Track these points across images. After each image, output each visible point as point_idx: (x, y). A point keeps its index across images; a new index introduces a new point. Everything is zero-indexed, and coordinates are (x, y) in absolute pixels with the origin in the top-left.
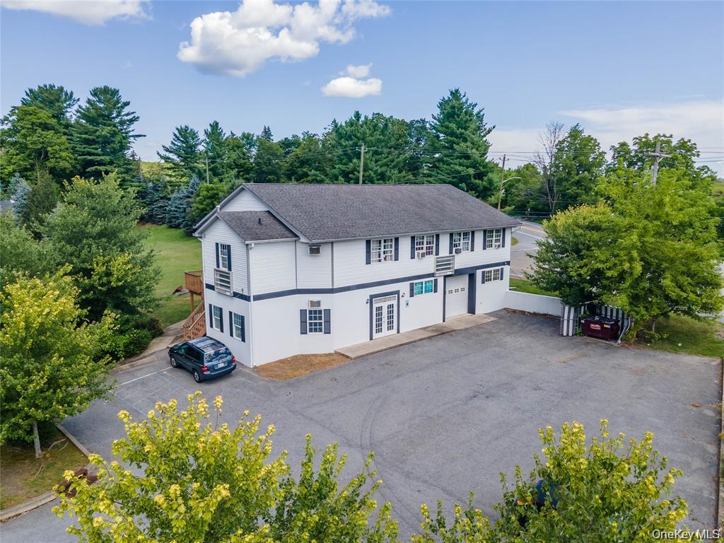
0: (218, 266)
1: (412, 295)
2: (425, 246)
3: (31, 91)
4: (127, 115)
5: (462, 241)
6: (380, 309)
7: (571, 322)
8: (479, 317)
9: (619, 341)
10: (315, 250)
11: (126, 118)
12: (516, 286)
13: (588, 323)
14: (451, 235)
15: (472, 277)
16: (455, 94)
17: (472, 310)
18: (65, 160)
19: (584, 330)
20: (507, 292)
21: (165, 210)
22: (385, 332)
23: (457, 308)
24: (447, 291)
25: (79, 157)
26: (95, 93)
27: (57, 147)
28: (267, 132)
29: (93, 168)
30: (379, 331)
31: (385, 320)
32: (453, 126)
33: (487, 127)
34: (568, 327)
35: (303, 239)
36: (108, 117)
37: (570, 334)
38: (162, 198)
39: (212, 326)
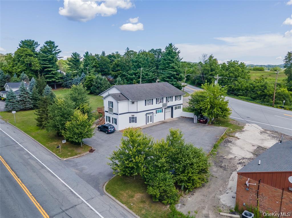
0: (109, 107)
1: (156, 113)
2: (160, 100)
3: (22, 41)
4: (57, 50)
5: (169, 99)
6: (148, 117)
7: (196, 120)
8: (174, 119)
9: (207, 124)
10: (133, 103)
11: (57, 51)
12: (184, 110)
13: (200, 120)
14: (166, 97)
15: (172, 108)
16: (171, 45)
17: (172, 117)
18: (38, 67)
19: (199, 121)
20: (182, 112)
21: (72, 83)
22: (150, 122)
23: (168, 116)
24: (165, 112)
25: (42, 66)
26: (46, 43)
27: (35, 63)
28: (103, 53)
29: (47, 69)
30: (148, 122)
31: (150, 119)
32: (170, 57)
33: (181, 58)
34: (195, 121)
35: (130, 100)
36: (51, 51)
37: (196, 123)
38: (70, 79)
39: (107, 121)
